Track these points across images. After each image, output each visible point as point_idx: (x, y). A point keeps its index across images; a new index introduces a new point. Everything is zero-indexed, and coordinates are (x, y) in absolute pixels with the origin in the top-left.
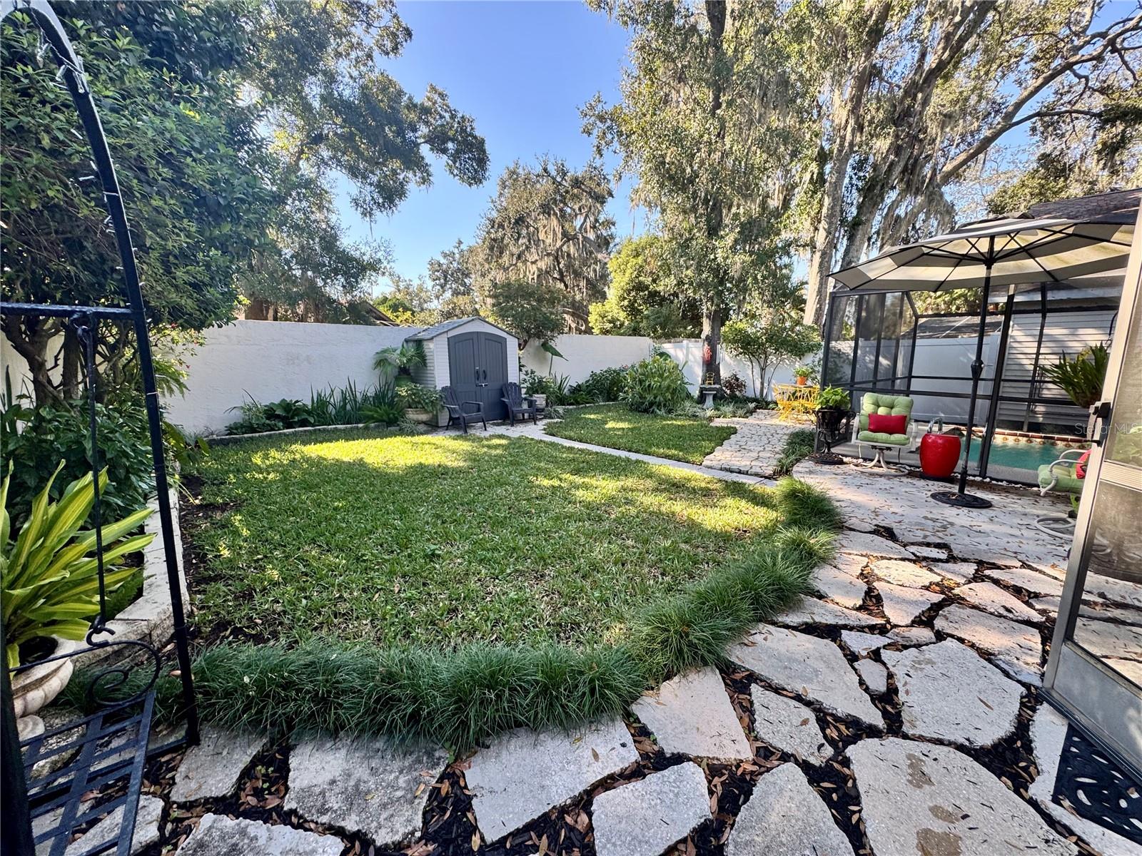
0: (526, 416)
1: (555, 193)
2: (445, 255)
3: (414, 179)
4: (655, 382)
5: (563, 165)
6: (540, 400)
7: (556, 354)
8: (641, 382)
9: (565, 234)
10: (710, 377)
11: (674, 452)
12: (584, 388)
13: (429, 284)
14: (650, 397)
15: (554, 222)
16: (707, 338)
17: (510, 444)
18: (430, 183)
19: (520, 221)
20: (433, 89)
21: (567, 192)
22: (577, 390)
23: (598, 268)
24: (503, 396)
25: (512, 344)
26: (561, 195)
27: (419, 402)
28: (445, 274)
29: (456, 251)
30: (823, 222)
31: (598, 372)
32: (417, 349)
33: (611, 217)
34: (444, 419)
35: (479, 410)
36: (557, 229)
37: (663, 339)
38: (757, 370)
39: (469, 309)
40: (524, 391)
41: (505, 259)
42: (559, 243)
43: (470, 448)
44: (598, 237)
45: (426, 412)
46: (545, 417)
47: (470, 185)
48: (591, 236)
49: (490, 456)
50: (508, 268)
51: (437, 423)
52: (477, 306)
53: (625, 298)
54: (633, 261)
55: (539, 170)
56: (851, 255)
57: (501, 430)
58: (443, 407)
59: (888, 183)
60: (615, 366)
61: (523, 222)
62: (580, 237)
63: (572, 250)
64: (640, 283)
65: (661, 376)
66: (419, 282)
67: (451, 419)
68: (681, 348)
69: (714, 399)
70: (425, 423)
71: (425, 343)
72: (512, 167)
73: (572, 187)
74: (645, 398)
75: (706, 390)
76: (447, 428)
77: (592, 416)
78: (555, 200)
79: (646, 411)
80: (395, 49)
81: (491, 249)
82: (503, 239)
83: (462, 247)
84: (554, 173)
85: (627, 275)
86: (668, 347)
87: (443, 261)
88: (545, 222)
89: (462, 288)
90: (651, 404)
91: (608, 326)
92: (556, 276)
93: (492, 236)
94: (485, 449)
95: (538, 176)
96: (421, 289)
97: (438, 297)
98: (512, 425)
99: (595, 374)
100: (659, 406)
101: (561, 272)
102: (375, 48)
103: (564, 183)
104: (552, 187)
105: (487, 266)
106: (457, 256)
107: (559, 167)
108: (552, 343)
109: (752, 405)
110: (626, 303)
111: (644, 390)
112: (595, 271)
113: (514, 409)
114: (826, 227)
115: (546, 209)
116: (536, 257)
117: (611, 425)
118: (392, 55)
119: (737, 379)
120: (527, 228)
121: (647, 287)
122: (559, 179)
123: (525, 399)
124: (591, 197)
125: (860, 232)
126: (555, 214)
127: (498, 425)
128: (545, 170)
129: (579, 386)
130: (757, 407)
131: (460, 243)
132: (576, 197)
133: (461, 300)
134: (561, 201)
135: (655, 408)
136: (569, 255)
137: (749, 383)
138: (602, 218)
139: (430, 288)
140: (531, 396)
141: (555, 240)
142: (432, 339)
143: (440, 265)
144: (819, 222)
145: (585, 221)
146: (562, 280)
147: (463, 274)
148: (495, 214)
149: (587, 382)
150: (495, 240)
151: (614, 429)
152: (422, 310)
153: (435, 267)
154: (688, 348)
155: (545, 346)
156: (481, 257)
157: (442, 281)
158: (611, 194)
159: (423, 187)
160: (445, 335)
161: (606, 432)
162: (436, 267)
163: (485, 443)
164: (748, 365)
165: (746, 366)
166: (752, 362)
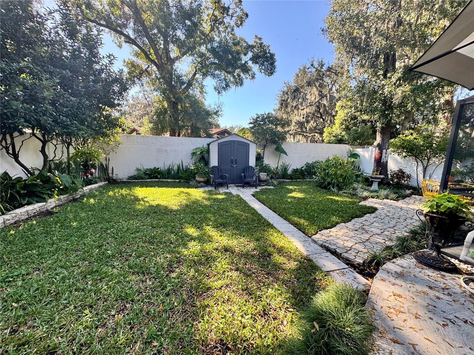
1: (317, 75)
5: (322, 61)
6: (263, 175)
7: (283, 152)
9: (321, 95)
10: (377, 170)
12: (299, 171)
14: (328, 180)
16: (379, 145)
19: (297, 90)
20: (256, 36)
21: (323, 74)
22: (295, 171)
25: (253, 147)
31: (311, 163)
37: (359, 146)
41: (289, 109)
46: (266, 185)
47: (269, 76)
53: (343, 124)
62: (328, 95)
68: (367, 151)
69: (379, 185)
73: (326, 71)
75: (373, 178)
77: (291, 187)
79: (325, 188)
80: (241, 24)
81: (282, 104)
82: (287, 100)
84: (316, 66)
86: (359, 151)
88: (310, 90)
91: (333, 139)
93: (282, 99)
99: (308, 164)
100: (334, 185)
101: (321, 114)
102: (235, 25)
103: (322, 70)
104: (315, 73)
107: (320, 63)
109: (408, 192)
110: (344, 126)
115: (309, 83)
117: (292, 194)
118: (241, 27)
122: (319, 69)
128: (312, 65)
129: (297, 169)
130: (413, 194)
132: (328, 76)
145: (332, 87)
149: (303, 167)
150: (284, 100)
151: (290, 197)
155: (277, 148)
160: (217, 142)
164: (415, 164)
165: (413, 164)
166: (417, 162)
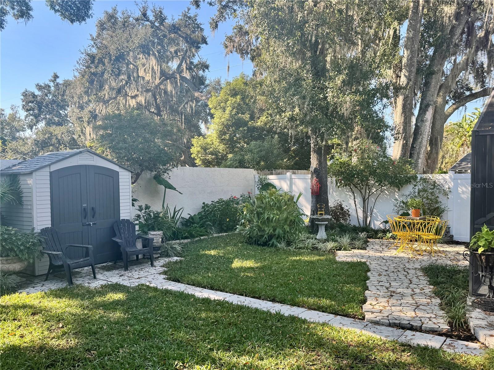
0: (140, 256)
1: (153, 36)
2: (40, 87)
3: (11, 12)
4: (274, 215)
5: (161, 12)
6: (156, 236)
7: (169, 186)
8: (259, 214)
9: (163, 73)
10: (321, 208)
11: (325, 302)
12: (197, 220)
13: (22, 114)
14: (268, 230)
15: (153, 61)
16: (316, 170)
17: (130, 300)
18: (29, 16)
19: (120, 58)
21: (165, 36)
22: (189, 222)
23: (194, 105)
24: (114, 235)
25: (125, 177)
26: (159, 39)
27: (12, 250)
28: (40, 105)
29: (52, 84)
30: (404, 70)
31: (210, 203)
32: (11, 185)
33: (204, 60)
34: (43, 266)
35: (87, 255)
36: (155, 68)
37: (266, 171)
38: (359, 200)
39: (67, 139)
40: (137, 228)
41: (106, 93)
42: (157, 81)
43: (78, 311)
44: (193, 77)
45: (20, 260)
46: (162, 255)
47: (72, 21)
48: (187, 75)
49: (109, 322)
50: (108, 101)
51: (34, 270)
52: (75, 137)
53: (225, 133)
54: (231, 100)
55: (138, 14)
56: (428, 99)
57: (114, 277)
58: (42, 254)
59: (452, 42)
60: (226, 198)
61: (124, 59)
62: (178, 76)
63: (169, 88)
64: (239, 119)
65: (279, 208)
66: (11, 112)
67: (52, 266)
68: (284, 179)
69: (326, 230)
70: (17, 273)
71: (22, 178)
72: (110, 11)
73: (170, 32)
74: (264, 231)
75: (318, 220)
76: (47, 277)
77: (213, 252)
78: (153, 43)
79: (265, 244)
81: (91, 82)
82: (103, 73)
83: (58, 81)
84: (152, 18)
85: (227, 112)
86: (273, 179)
87: (37, 93)
88: (145, 60)
89: (56, 119)
90: (271, 237)
91: (209, 157)
92: (153, 110)
93: (93, 70)
94: (101, 312)
95: (137, 20)
96: (13, 117)
97: (31, 127)
98: (126, 269)
99: (207, 205)
100: (278, 237)
101: (158, 107)
103: (162, 27)
104: (150, 30)
105: (86, 99)
106: (53, 88)
107: (157, 14)
108: (165, 176)
109: (363, 235)
110: (226, 137)
111: (263, 223)
112: (191, 107)
113: (128, 249)
114: (407, 74)
115: (145, 49)
116: (136, 92)
117: (237, 264)
119: (342, 209)
120: (128, 65)
121: (245, 123)
122: (157, 24)
123: (139, 237)
124: (187, 42)
125: (434, 80)
126: (154, 54)
127: (108, 269)
128: (144, 15)
129: (191, 218)
131: (56, 77)
132: (172, 41)
133: (57, 131)
134: (159, 44)
135: (274, 240)
136: (166, 92)
137: (352, 212)
138: (196, 61)
139: (23, 118)
140: (146, 233)
141: (154, 78)
142: (31, 173)
143: (34, 96)
144: (401, 71)
145: (182, 62)
146: (159, 114)
147: (58, 106)
148: (94, 51)
149: (199, 213)
150: (94, 74)
151: (241, 269)
152: (14, 138)
153: (29, 98)
154: (291, 179)
155: (158, 179)
156: (79, 90)
157: (36, 111)
158: (204, 41)
159: (21, 20)
160: (47, 170)
161: (235, 273)
162: (31, 98)
163: (99, 299)
164: (350, 196)
165: (348, 196)
166: (353, 193)
